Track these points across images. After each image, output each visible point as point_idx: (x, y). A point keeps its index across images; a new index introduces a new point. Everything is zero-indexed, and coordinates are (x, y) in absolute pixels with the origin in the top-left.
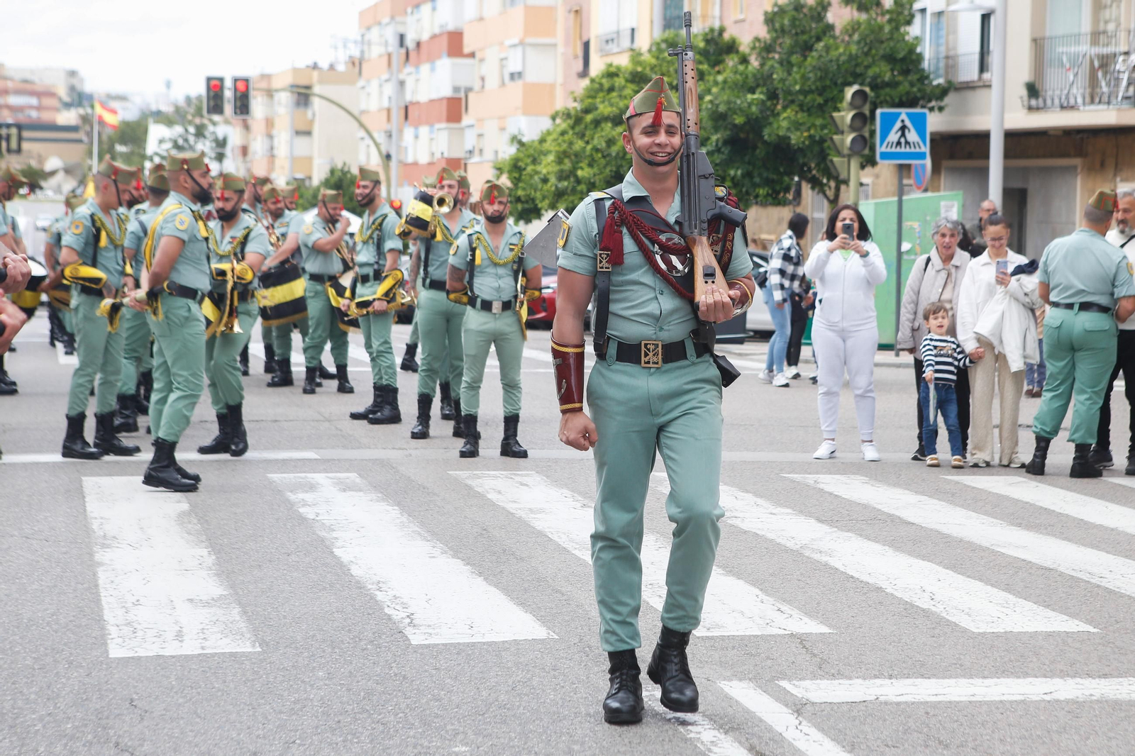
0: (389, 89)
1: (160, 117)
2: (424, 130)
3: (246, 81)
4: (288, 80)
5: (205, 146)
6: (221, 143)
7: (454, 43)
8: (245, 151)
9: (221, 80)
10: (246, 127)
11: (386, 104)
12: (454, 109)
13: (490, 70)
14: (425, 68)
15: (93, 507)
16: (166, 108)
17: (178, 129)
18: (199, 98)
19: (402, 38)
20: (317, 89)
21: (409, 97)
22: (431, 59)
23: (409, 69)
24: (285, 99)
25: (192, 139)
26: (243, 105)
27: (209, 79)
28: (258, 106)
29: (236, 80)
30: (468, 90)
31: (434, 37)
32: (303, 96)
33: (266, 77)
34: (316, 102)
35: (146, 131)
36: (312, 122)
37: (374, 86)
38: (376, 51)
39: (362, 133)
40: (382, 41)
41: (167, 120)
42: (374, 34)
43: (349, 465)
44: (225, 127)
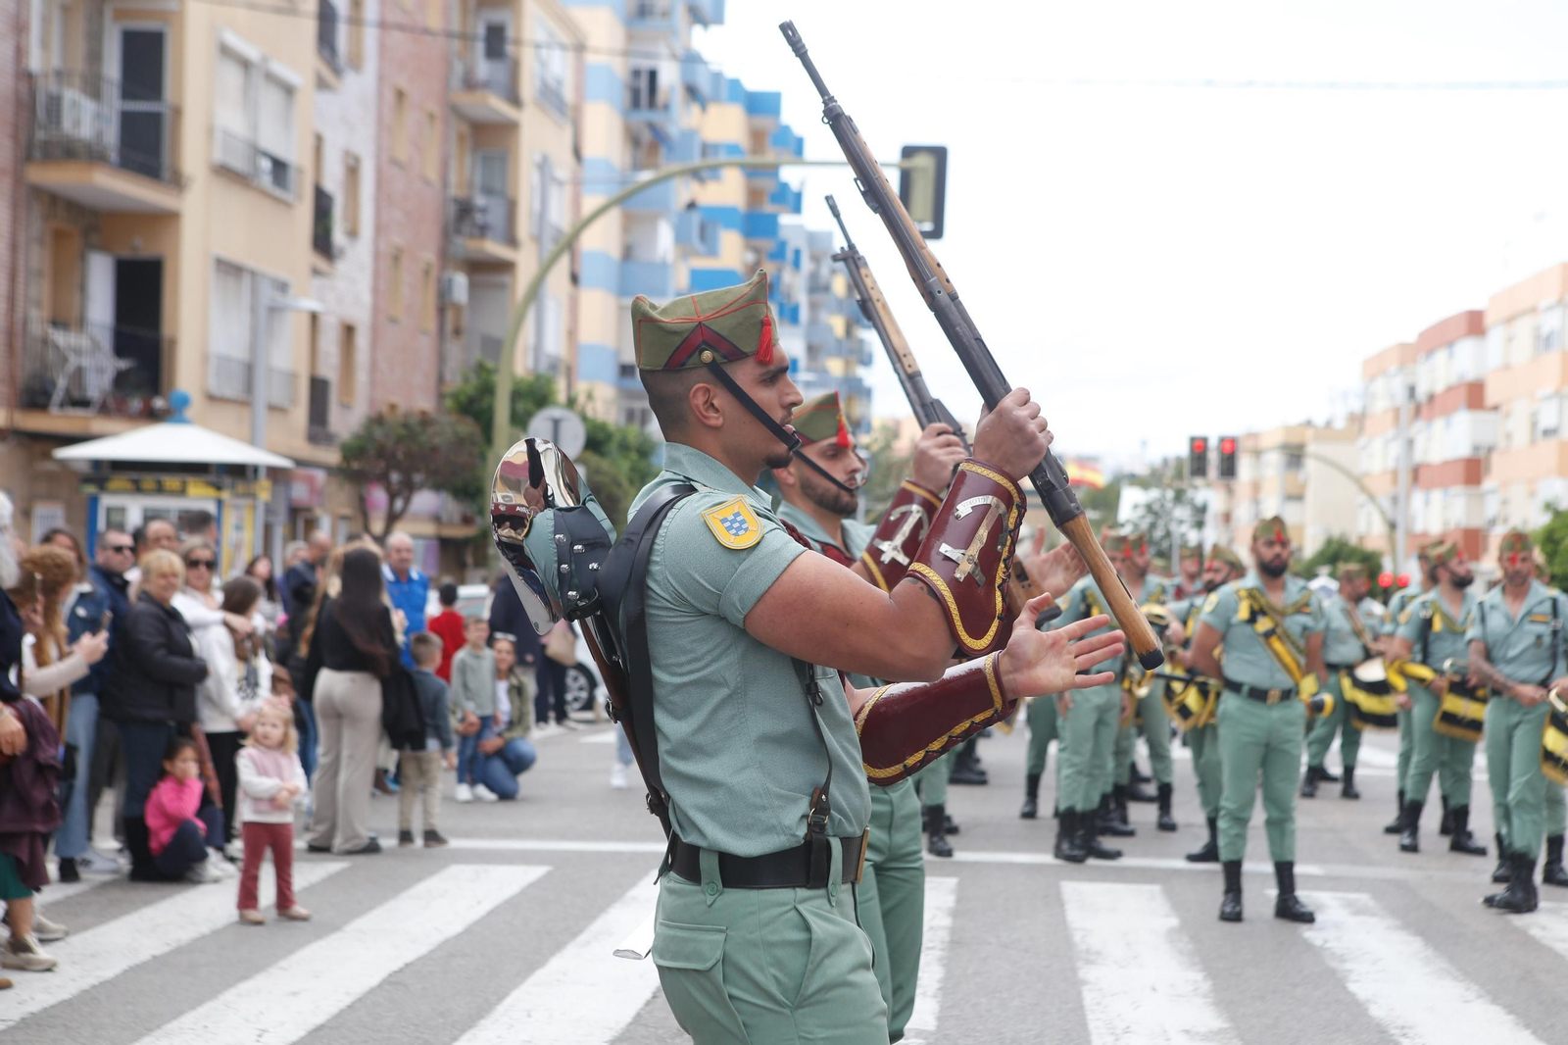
0: (1396, 449)
1: (1134, 480)
2: (1437, 495)
3: (1233, 441)
4: (1278, 438)
5: (1182, 512)
6: (1201, 510)
7: (1474, 395)
8: (1227, 517)
9: (1205, 440)
10: (1230, 491)
11: (1391, 464)
12: (1473, 470)
13: (1517, 425)
14: (1439, 424)
15: (1074, 916)
16: (1141, 469)
17: (1154, 494)
18: (1179, 461)
19: (1412, 391)
20: (1312, 448)
21: (1419, 456)
22: (1447, 412)
23: (1419, 425)
24: (1274, 460)
25: (1169, 505)
26: (1229, 468)
27: (1193, 440)
28: (1245, 468)
29: (1222, 440)
30: (1490, 450)
31: (1450, 389)
32: (1295, 456)
33: (1253, 436)
34: (1311, 465)
35: (1117, 496)
36: (1304, 486)
37: (1377, 445)
38: (1381, 405)
39: (1362, 498)
40: (1388, 393)
41: (1142, 482)
42: (1379, 385)
43: (1358, 885)
44: (1208, 493)
